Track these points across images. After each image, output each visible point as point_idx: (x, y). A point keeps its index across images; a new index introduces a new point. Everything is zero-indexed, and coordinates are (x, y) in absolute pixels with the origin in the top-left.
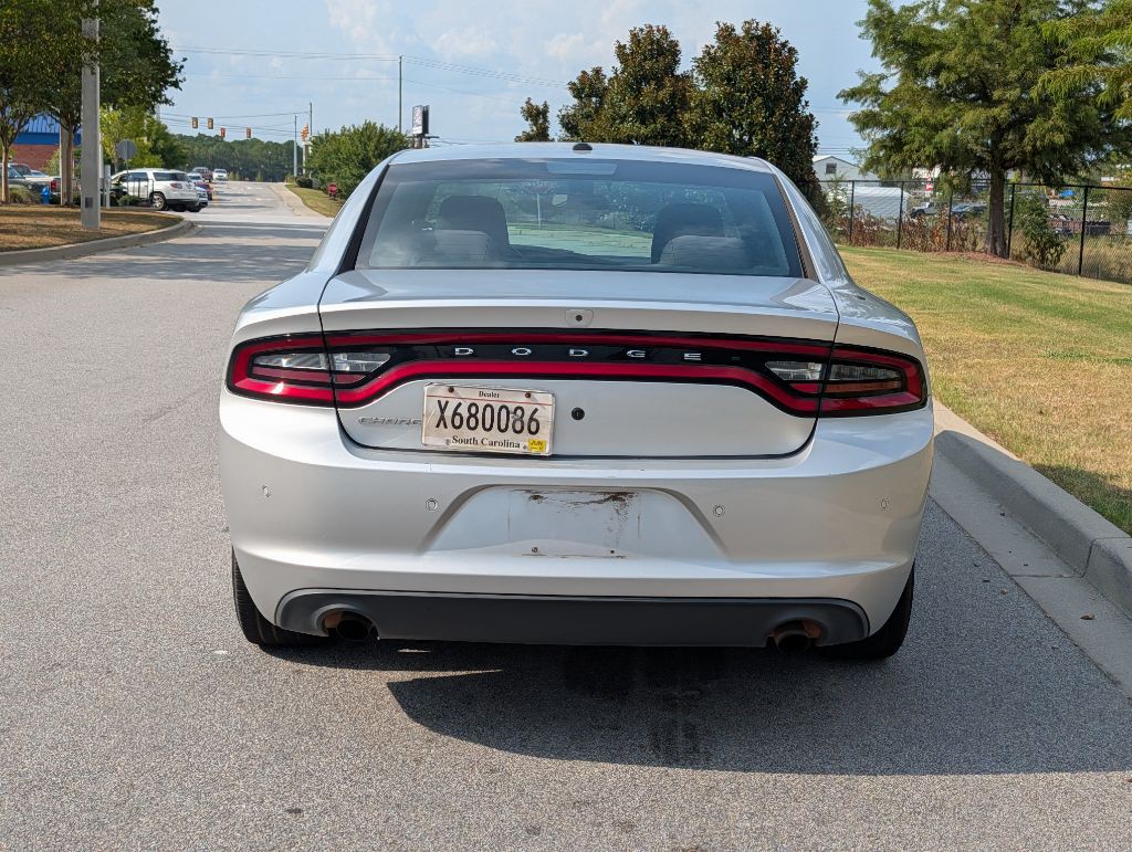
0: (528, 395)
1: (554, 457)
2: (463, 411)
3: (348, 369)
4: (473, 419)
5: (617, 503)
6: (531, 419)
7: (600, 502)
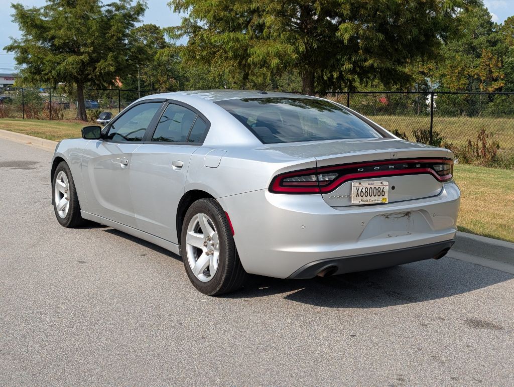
0: (382, 183)
1: (389, 203)
2: (364, 190)
3: (327, 179)
4: (367, 193)
5: (407, 216)
6: (383, 191)
7: (403, 217)
